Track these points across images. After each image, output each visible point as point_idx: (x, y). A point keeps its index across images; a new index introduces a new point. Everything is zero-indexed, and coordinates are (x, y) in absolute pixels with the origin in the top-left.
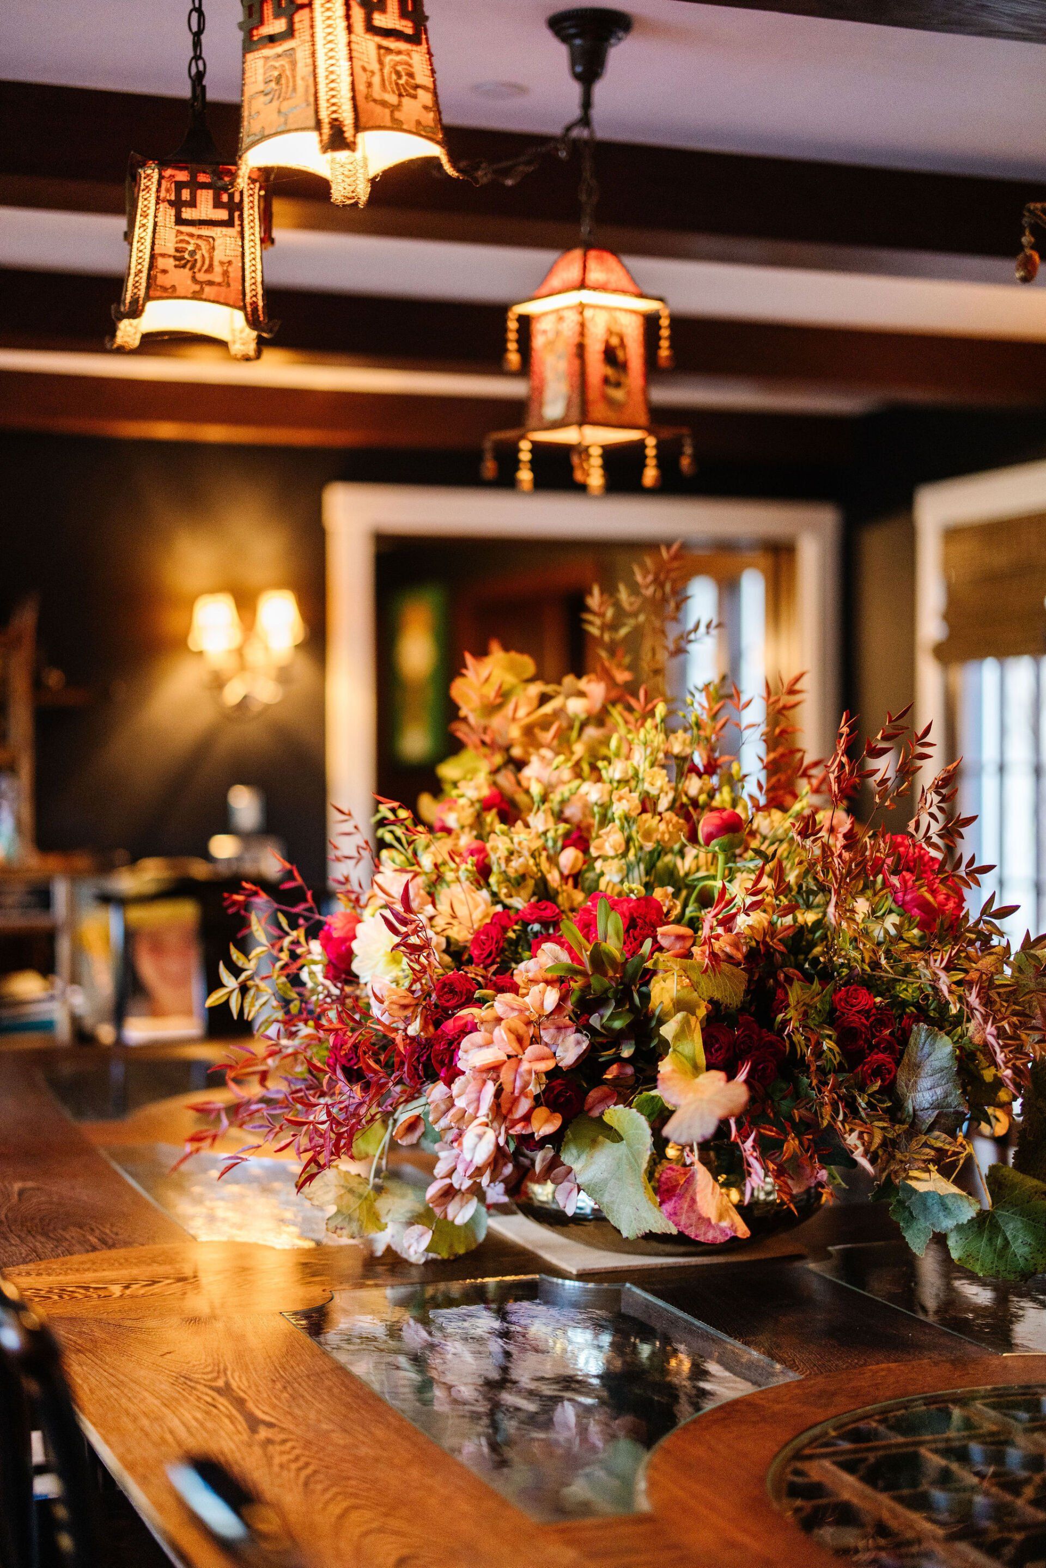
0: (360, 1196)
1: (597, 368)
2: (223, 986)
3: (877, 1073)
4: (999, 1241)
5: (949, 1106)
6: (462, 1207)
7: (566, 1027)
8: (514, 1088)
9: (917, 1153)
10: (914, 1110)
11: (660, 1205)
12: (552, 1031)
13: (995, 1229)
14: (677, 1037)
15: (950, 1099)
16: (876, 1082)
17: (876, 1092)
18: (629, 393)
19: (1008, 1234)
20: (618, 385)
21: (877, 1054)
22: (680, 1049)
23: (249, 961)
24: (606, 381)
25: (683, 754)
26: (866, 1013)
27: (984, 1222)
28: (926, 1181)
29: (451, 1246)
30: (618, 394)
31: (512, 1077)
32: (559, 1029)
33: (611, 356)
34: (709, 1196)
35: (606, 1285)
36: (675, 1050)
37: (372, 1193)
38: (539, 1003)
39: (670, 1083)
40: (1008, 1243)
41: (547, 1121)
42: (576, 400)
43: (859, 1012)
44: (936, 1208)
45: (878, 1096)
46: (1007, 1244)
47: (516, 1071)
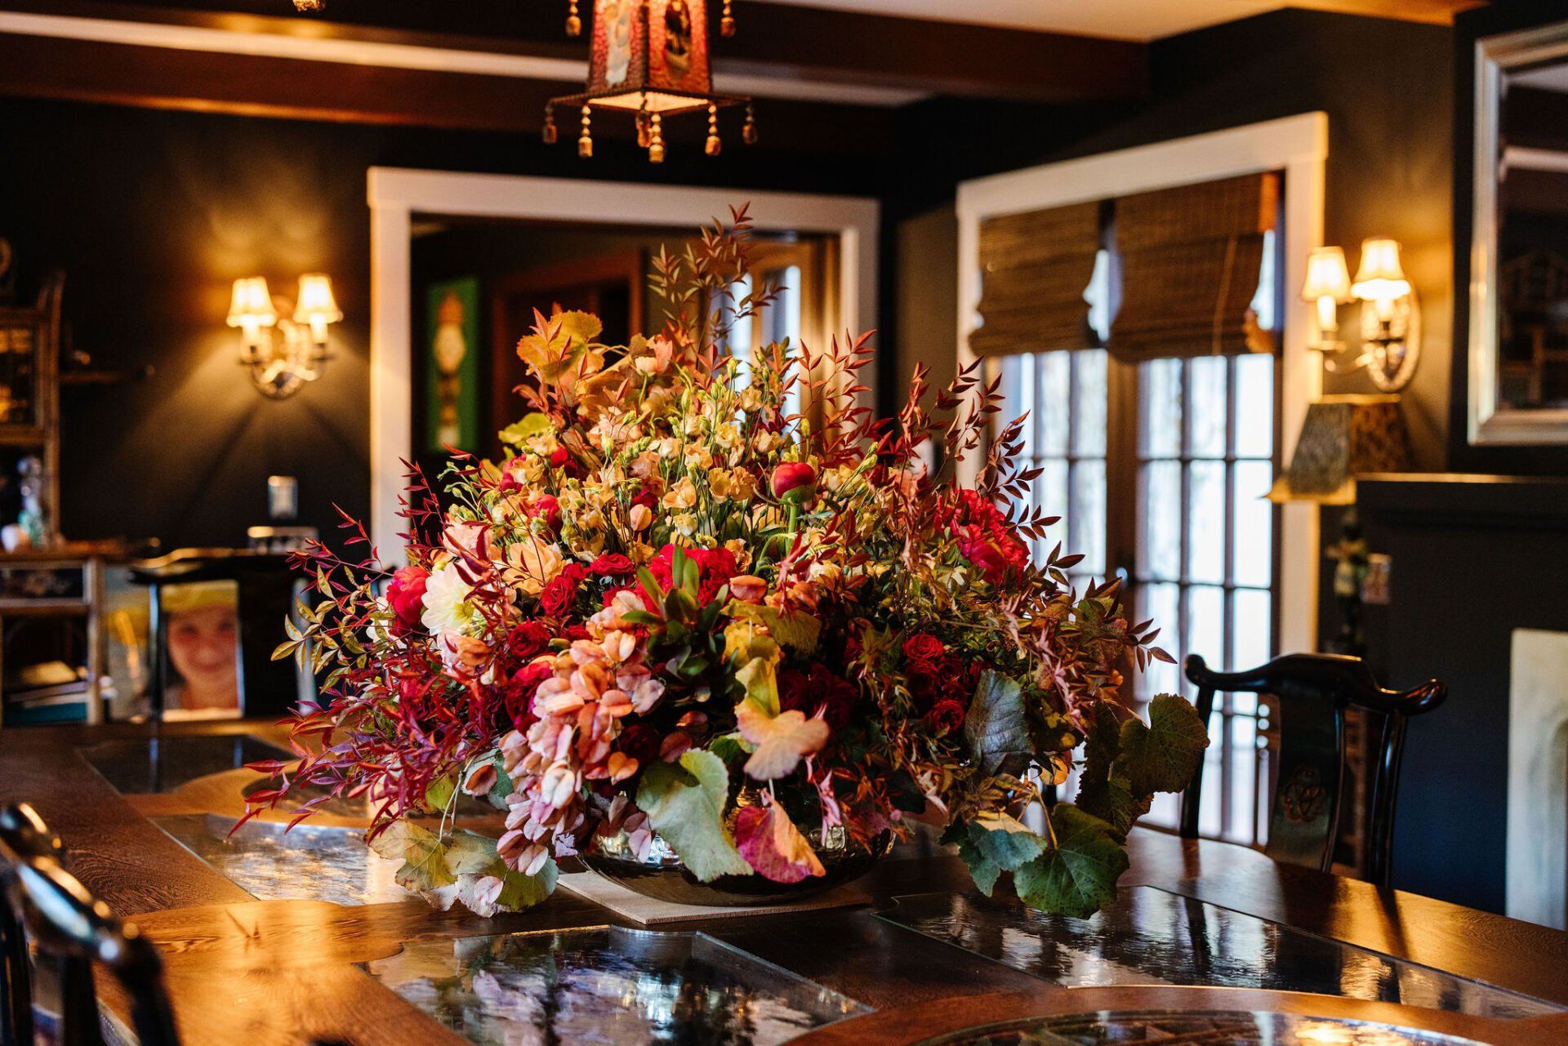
0: (430, 849)
1: (659, 33)
2: (290, 640)
3: (946, 718)
4: (1064, 880)
5: (1016, 749)
6: (533, 858)
7: (642, 674)
8: (592, 732)
9: (988, 794)
10: (983, 754)
11: (737, 846)
12: (628, 678)
13: (1061, 868)
14: (753, 682)
15: (1017, 742)
16: (945, 727)
17: (944, 737)
18: (690, 59)
19: (1072, 872)
20: (681, 51)
21: (946, 700)
22: (755, 693)
23: (316, 614)
24: (669, 46)
25: (754, 409)
26: (936, 660)
27: (1050, 861)
28: (994, 820)
29: (521, 898)
30: (681, 61)
31: (589, 722)
32: (635, 675)
33: (673, 20)
34: (787, 834)
35: (675, 934)
36: (750, 695)
37: (441, 846)
38: (615, 649)
39: (751, 723)
40: (1073, 880)
41: (624, 765)
42: (638, 63)
43: (928, 659)
44: (1004, 848)
45: (947, 741)
46: (1071, 881)
47: (594, 715)
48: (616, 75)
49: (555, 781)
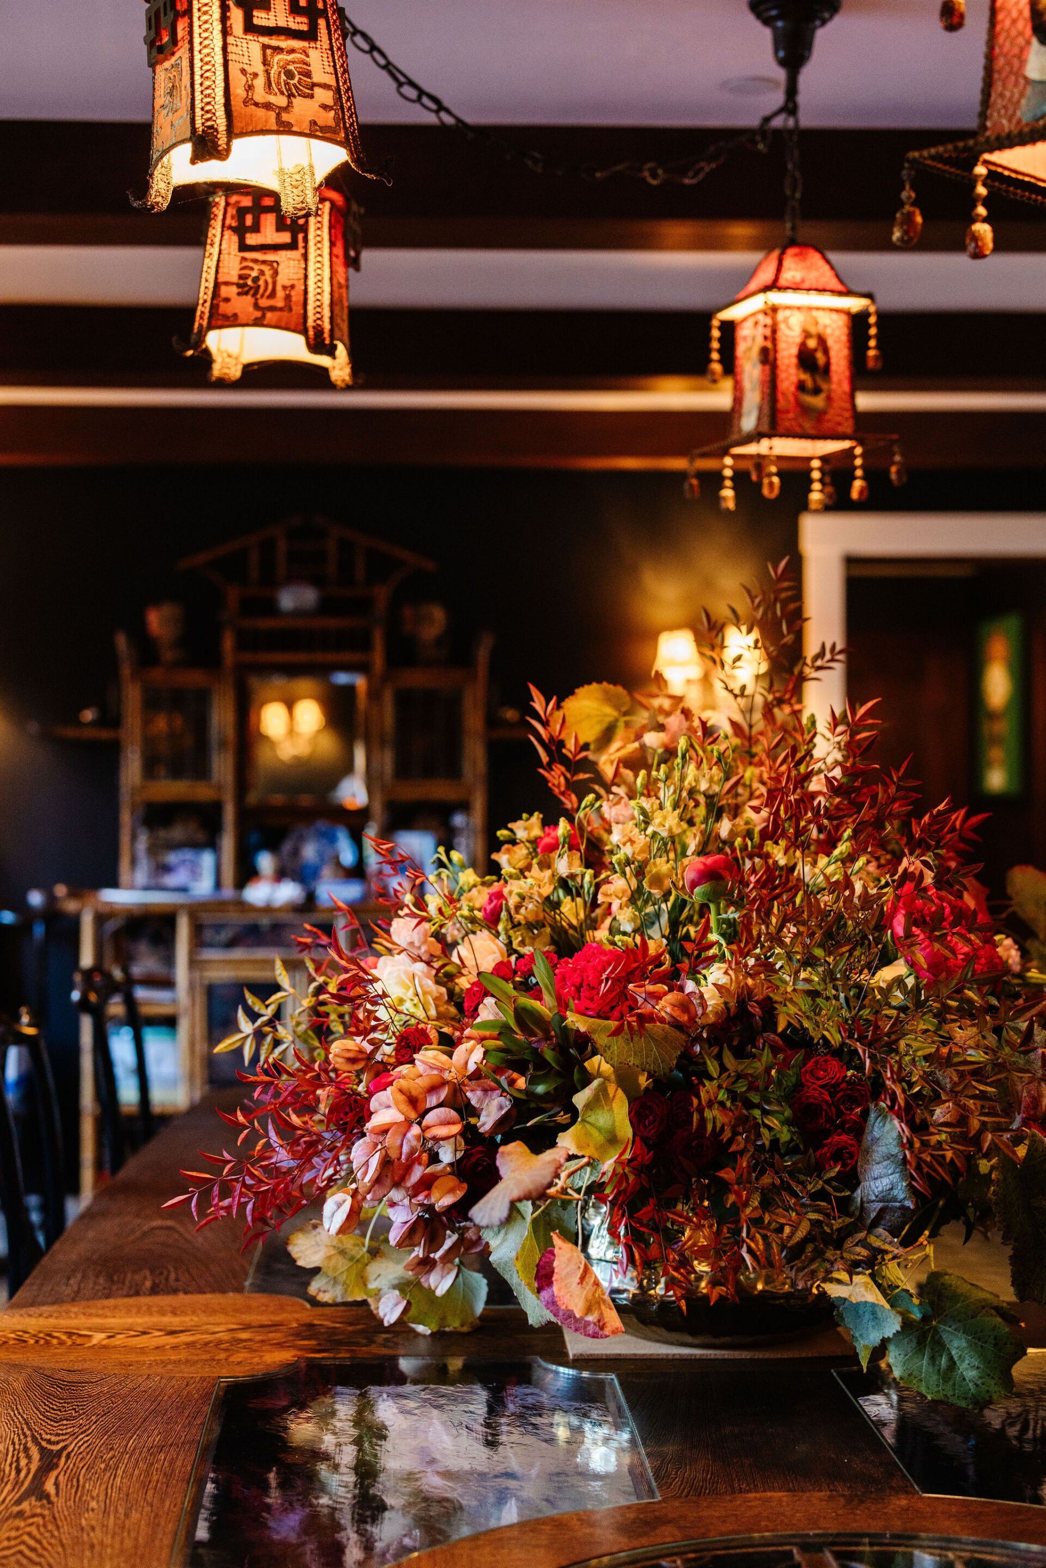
0: (352, 1259)
1: (790, 374)
2: (240, 1031)
3: (838, 1156)
4: (944, 1361)
5: (894, 1199)
6: (443, 1277)
7: (493, 1090)
8: (401, 1153)
9: (850, 1252)
10: (862, 1202)
11: (539, 1291)
12: (479, 1093)
13: (939, 1347)
14: (589, 1106)
15: (895, 1192)
16: (835, 1166)
17: (832, 1179)
18: (829, 399)
19: (953, 1352)
20: (817, 391)
21: (840, 1135)
22: (591, 1119)
23: (267, 1006)
24: (801, 387)
25: (711, 792)
26: (832, 1088)
27: (925, 1338)
28: (847, 1285)
29: (443, 1318)
30: (818, 402)
31: (399, 1142)
32: (485, 1091)
33: (806, 359)
36: (583, 1120)
37: (367, 1255)
38: (462, 1062)
39: (509, 1158)
40: (955, 1363)
41: (451, 1191)
42: (766, 410)
43: (822, 1087)
44: (867, 1316)
45: (834, 1184)
46: (952, 1364)
47: (405, 1135)
48: (748, 423)
49: (335, 1207)
